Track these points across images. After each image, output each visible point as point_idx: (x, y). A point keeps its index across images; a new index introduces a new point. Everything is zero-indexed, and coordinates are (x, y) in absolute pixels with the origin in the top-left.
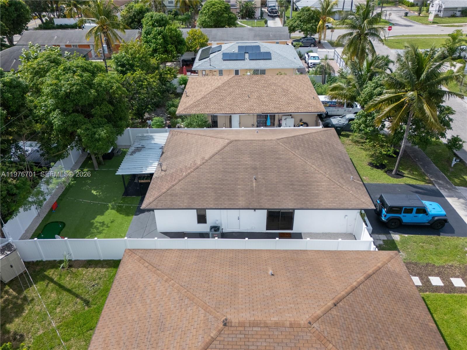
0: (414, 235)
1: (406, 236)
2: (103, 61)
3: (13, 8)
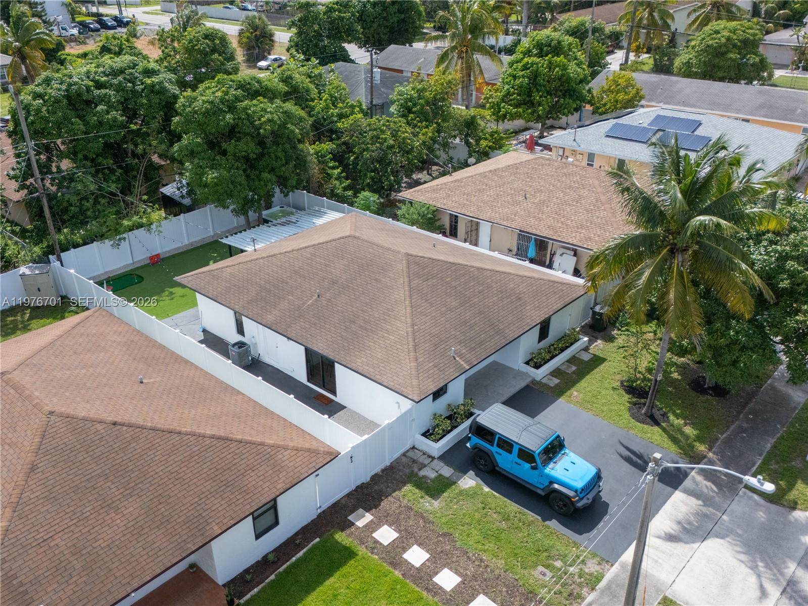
0: (501, 496)
1: (487, 489)
2: (464, 108)
3: (397, 7)
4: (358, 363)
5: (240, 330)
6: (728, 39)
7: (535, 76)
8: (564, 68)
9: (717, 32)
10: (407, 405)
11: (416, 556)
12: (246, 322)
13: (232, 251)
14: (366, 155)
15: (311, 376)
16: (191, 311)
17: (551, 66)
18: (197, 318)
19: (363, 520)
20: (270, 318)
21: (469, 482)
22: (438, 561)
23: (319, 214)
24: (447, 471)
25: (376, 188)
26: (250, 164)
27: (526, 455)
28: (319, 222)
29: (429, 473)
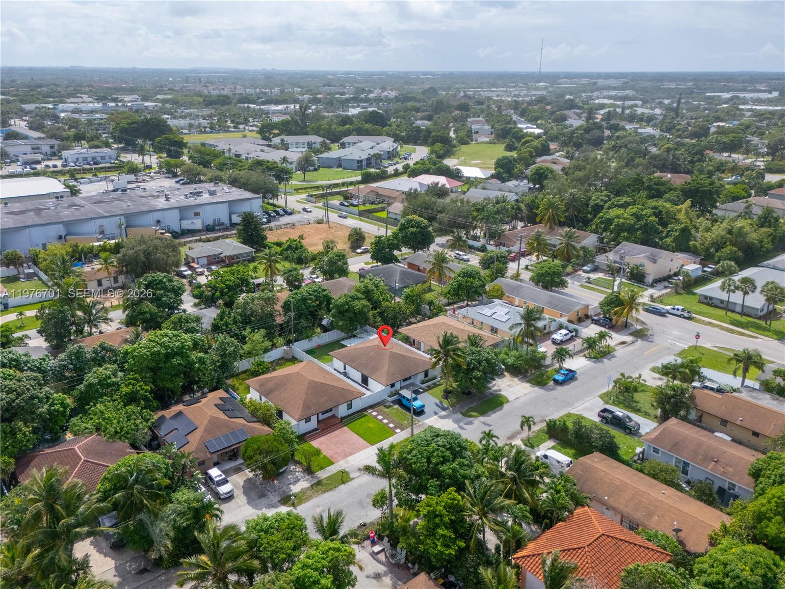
0: (402, 409)
4: (374, 377)
5: (345, 369)
6: (546, 271)
7: (460, 285)
8: (472, 283)
9: (543, 267)
10: (384, 387)
11: (380, 417)
12: (347, 366)
13: (344, 346)
14: (389, 316)
15: (362, 382)
16: (330, 363)
17: (466, 282)
18: (332, 365)
19: (370, 411)
20: (353, 365)
21: (396, 406)
22: (384, 418)
23: (371, 335)
24: (391, 404)
25: (392, 326)
26: (351, 320)
27: (408, 400)
28: (371, 338)
29: (387, 404)
